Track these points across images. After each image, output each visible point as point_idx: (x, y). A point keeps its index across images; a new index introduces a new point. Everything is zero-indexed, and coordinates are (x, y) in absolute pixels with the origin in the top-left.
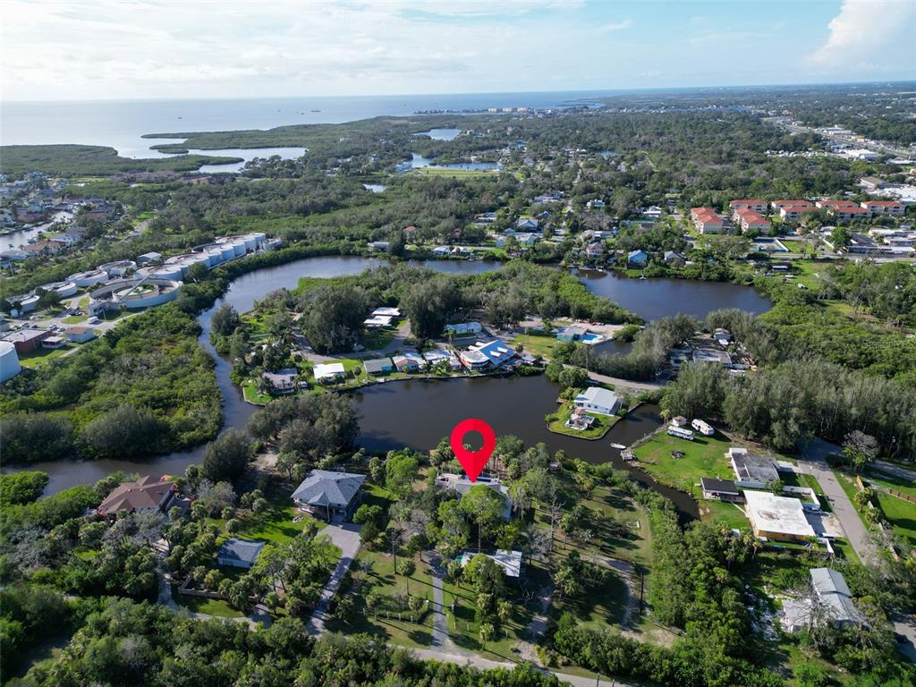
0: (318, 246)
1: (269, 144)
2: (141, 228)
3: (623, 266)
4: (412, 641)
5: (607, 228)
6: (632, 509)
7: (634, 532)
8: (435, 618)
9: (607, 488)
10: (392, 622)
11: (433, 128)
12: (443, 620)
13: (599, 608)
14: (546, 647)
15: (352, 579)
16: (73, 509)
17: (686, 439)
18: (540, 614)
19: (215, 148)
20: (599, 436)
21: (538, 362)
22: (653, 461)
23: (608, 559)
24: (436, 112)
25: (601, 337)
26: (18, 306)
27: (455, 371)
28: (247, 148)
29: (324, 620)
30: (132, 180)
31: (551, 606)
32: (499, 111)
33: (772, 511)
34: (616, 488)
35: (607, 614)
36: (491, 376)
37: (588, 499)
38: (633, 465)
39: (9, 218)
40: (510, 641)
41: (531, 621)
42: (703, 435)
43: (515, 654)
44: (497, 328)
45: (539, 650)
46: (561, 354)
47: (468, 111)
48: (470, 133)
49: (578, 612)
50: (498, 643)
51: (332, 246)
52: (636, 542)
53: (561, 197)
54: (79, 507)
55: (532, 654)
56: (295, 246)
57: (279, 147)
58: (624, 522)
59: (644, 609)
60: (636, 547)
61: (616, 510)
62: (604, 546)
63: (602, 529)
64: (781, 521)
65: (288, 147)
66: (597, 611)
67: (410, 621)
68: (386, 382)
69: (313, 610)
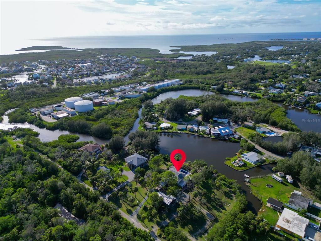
0: (193, 86)
1: (206, 50)
2: (148, 74)
3: (312, 108)
4: (126, 211)
5: (317, 91)
6: (232, 199)
7: (225, 207)
8: (138, 207)
9: (228, 189)
10: (125, 204)
11: (272, 46)
12: (139, 209)
13: (190, 226)
14: (161, 230)
15: (125, 188)
16: (76, 146)
17: (278, 181)
18: (169, 220)
19: (188, 51)
20: (242, 170)
21: (240, 138)
22: (256, 185)
23: (207, 212)
24: (279, 39)
25: (276, 134)
26: (103, 93)
27: (207, 135)
28: (198, 51)
29: (109, 196)
30: (157, 60)
31: (175, 218)
32: (308, 39)
33: (291, 220)
34: (231, 190)
35: (191, 229)
36: (218, 139)
37: (217, 190)
38: (247, 184)
39: (118, 69)
40: (153, 224)
41: (164, 220)
42: (288, 182)
43: (151, 228)
44: (234, 123)
45: (159, 230)
46: (251, 137)
47: (293, 40)
48: (287, 48)
49: (181, 224)
50: (149, 223)
51: (198, 86)
52: (223, 211)
53: (307, 76)
54: (77, 146)
55: (156, 230)
56: (186, 85)
57: (209, 51)
58: (225, 202)
59: (206, 233)
60: (221, 212)
61: (225, 197)
62: (210, 207)
63: (214, 201)
64: (291, 225)
65: (212, 51)
66: (188, 226)
67: (130, 205)
68: (181, 133)
69: (109, 192)
